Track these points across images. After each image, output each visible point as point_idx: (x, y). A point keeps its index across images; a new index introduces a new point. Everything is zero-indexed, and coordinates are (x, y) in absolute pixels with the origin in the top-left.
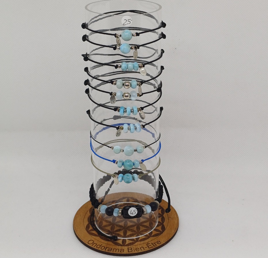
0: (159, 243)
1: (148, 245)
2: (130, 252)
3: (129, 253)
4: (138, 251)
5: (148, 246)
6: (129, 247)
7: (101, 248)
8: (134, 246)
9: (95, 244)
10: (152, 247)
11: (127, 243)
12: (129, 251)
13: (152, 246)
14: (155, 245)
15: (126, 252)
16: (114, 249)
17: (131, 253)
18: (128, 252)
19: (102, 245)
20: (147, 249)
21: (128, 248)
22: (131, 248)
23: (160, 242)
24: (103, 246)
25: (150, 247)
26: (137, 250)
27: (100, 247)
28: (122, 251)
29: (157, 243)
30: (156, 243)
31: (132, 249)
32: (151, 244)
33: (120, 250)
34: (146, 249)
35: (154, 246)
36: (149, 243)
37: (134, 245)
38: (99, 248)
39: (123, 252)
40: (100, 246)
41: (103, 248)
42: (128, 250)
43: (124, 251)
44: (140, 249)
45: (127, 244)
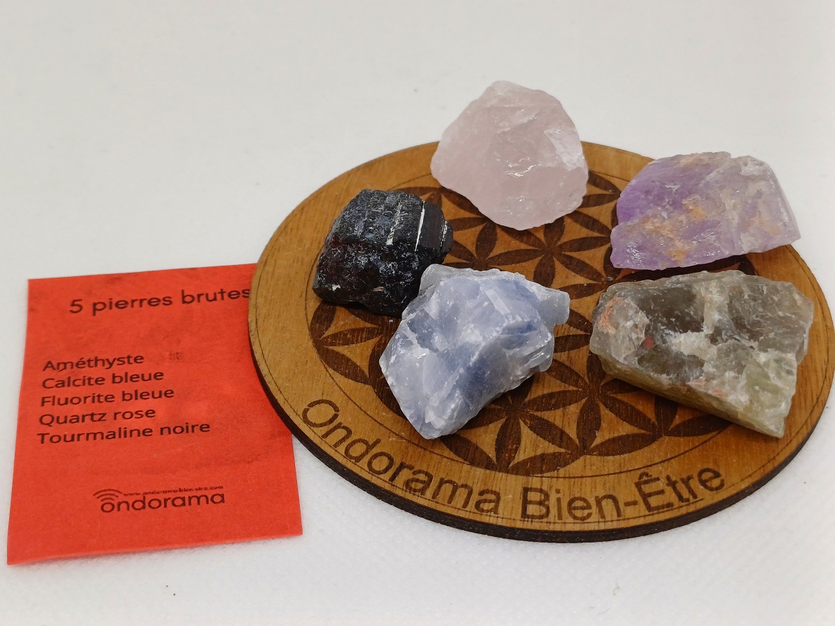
0: (716, 483)
1: (647, 489)
2: (533, 517)
3: (528, 525)
4: (583, 519)
5: (645, 497)
6: (535, 482)
7: (370, 464)
8: (561, 484)
9: (341, 433)
10: (670, 505)
11: (521, 456)
12: (531, 509)
13: (670, 496)
14: (686, 494)
15: (509, 514)
16: (442, 482)
17: (536, 525)
18: (524, 515)
19: (378, 441)
20: (636, 515)
21: (526, 490)
22: (541, 491)
23: (717, 475)
24: (382, 454)
25: (654, 501)
26: (579, 513)
27: (362, 456)
28: (486, 506)
29: (703, 483)
30: (695, 484)
31: (547, 496)
32: (661, 484)
33: (475, 497)
34: (629, 512)
35: (681, 498)
36: (654, 472)
37: (562, 472)
38: (358, 459)
39: (495, 510)
40: (370, 448)
41: (385, 462)
42: (526, 502)
43: (500, 510)
44: (594, 509)
45: (524, 462)
